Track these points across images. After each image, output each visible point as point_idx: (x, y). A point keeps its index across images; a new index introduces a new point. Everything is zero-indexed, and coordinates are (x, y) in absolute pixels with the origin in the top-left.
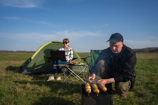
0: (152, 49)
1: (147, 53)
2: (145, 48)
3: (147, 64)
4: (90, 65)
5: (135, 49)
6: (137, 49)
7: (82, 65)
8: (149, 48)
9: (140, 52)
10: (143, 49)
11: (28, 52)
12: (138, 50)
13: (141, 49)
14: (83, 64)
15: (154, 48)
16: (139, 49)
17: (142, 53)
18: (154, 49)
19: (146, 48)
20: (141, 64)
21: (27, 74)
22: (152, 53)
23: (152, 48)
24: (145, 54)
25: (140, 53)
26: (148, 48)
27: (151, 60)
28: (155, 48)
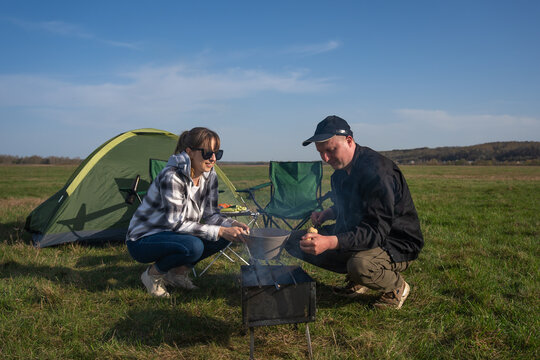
0: (507, 149)
1: (490, 162)
2: (481, 145)
3: (467, 207)
4: (268, 211)
5: (446, 148)
6: (454, 148)
7: (240, 214)
8: (495, 146)
9: (464, 160)
12: (454, 152)
13: (466, 148)
14: (245, 209)
16: (460, 148)
17: (470, 162)
18: (514, 148)
19: (486, 144)
20: (449, 206)
21: (54, 246)
22: (506, 162)
24: (478, 168)
25: (462, 164)
27: (489, 191)
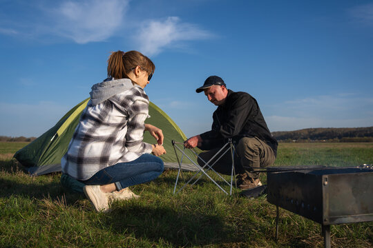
0: (317, 133)
1: (307, 141)
5: (279, 132)
8: (310, 131)
9: (290, 139)
10: (297, 131)
11: (12, 140)
15: (321, 129)
16: (287, 132)
17: (294, 141)
18: (321, 132)
19: (304, 130)
22: (317, 140)
23: (316, 129)
25: (289, 142)
26: (308, 129)
28: (324, 129)
